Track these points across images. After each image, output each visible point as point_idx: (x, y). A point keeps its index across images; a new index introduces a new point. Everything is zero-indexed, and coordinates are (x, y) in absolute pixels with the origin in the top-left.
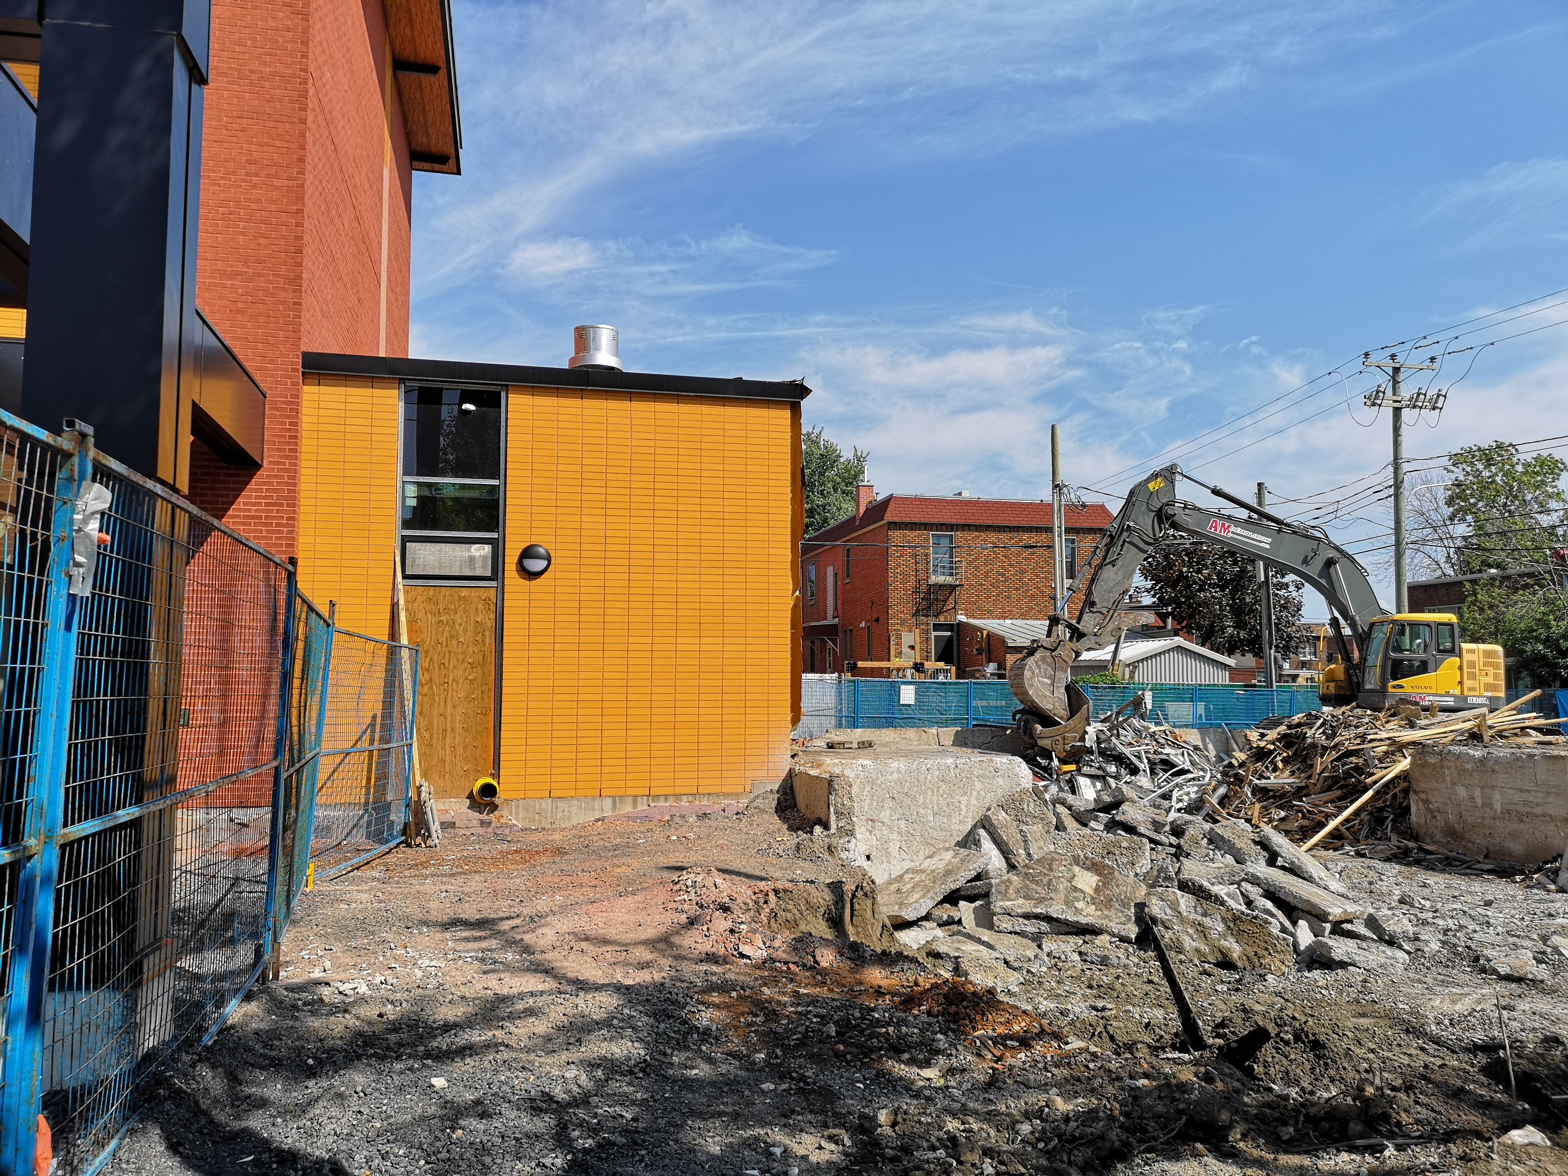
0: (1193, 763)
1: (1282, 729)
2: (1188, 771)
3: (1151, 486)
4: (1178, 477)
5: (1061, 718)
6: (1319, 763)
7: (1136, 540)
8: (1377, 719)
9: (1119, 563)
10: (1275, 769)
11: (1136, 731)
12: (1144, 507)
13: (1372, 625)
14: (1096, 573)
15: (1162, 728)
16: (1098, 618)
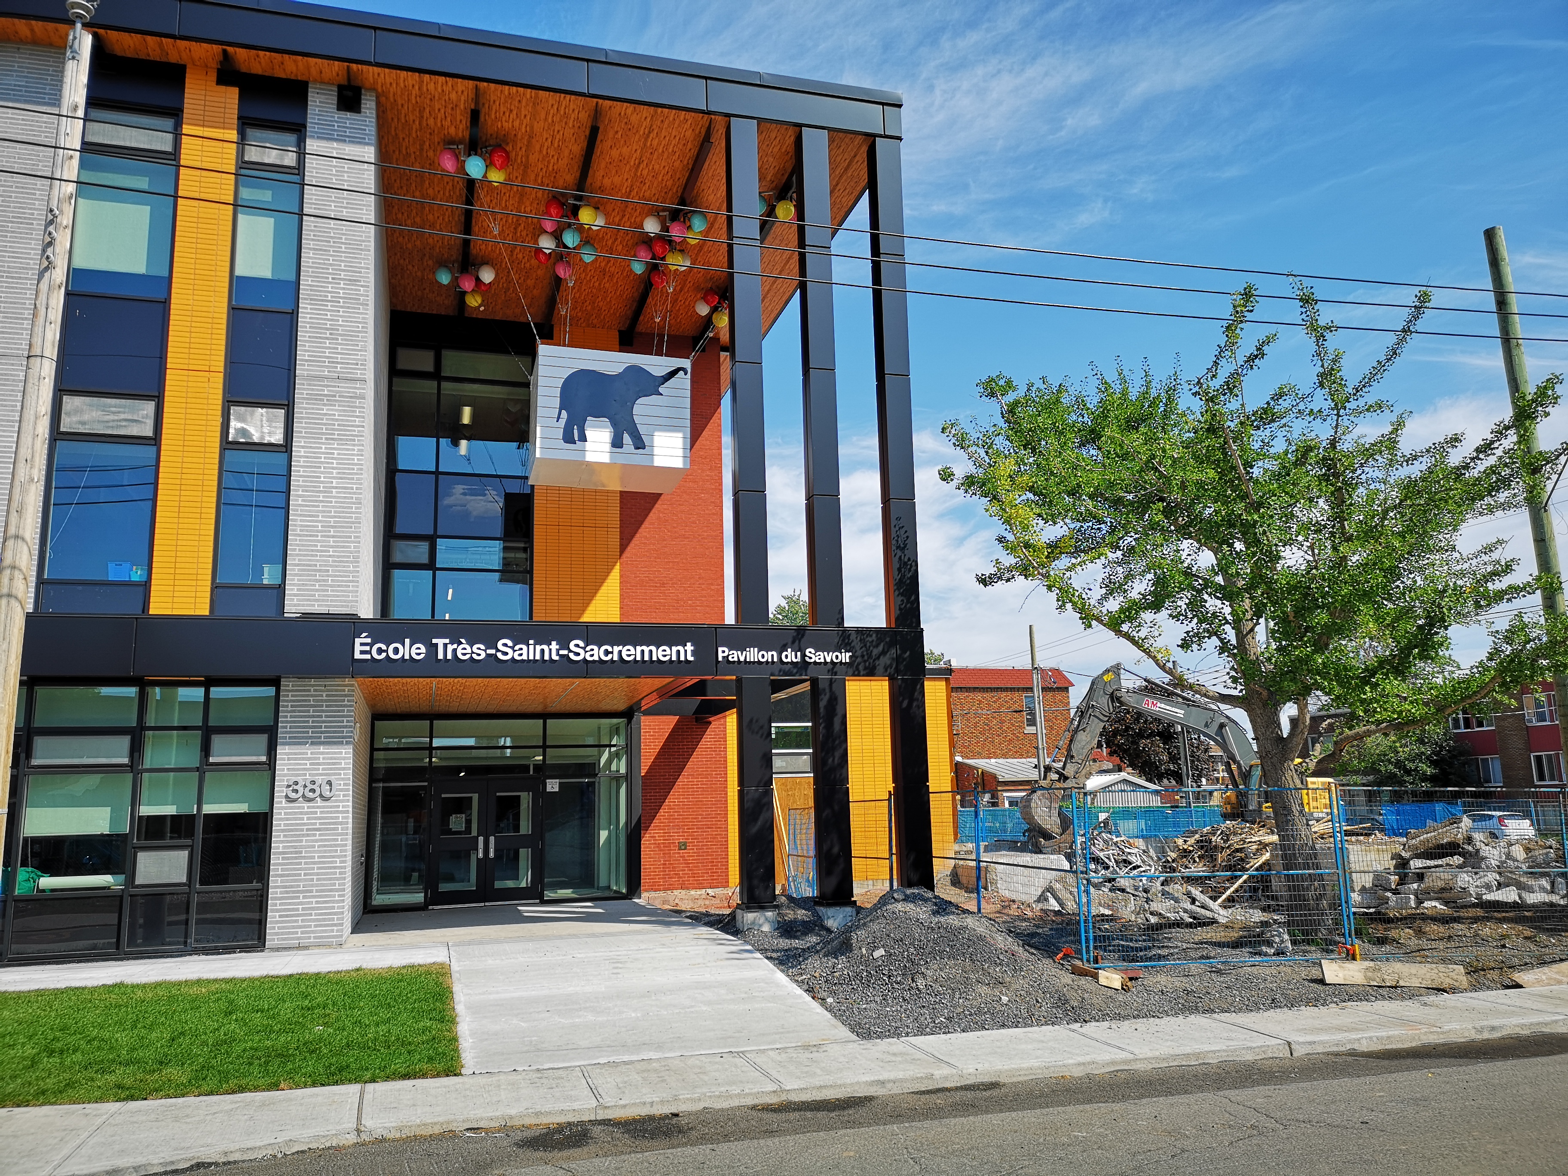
0: (1144, 861)
1: (1197, 836)
2: (1139, 867)
3: (1105, 678)
4: (1122, 671)
5: (1057, 834)
6: (1220, 857)
7: (1097, 714)
8: (1252, 829)
9: (1088, 729)
10: (1195, 861)
11: (1105, 841)
12: (1102, 692)
13: (1251, 767)
14: (1073, 736)
15: (1122, 839)
16: (1077, 766)
